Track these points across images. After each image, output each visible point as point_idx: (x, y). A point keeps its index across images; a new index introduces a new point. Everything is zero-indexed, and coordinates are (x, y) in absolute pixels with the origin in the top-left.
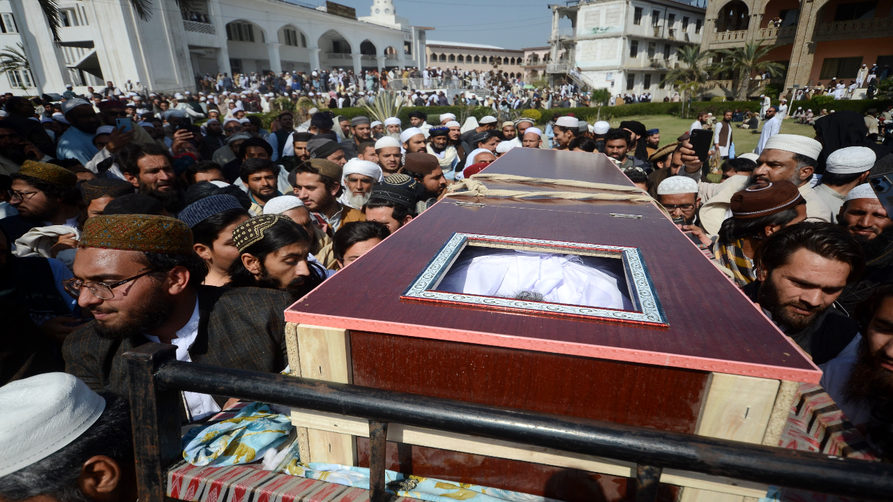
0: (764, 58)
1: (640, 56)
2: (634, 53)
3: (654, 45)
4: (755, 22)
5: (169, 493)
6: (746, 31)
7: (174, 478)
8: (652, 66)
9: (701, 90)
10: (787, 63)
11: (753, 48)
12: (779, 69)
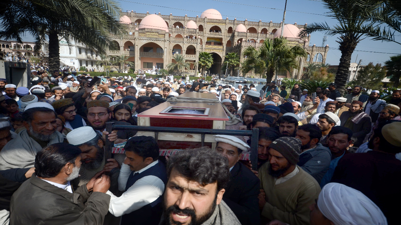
0: (127, 60)
1: (83, 54)
2: (80, 53)
3: (87, 50)
4: (122, 48)
5: (112, 152)
6: (120, 51)
7: (114, 149)
8: (88, 58)
9: (109, 68)
10: (134, 62)
11: (124, 57)
12: (132, 64)
